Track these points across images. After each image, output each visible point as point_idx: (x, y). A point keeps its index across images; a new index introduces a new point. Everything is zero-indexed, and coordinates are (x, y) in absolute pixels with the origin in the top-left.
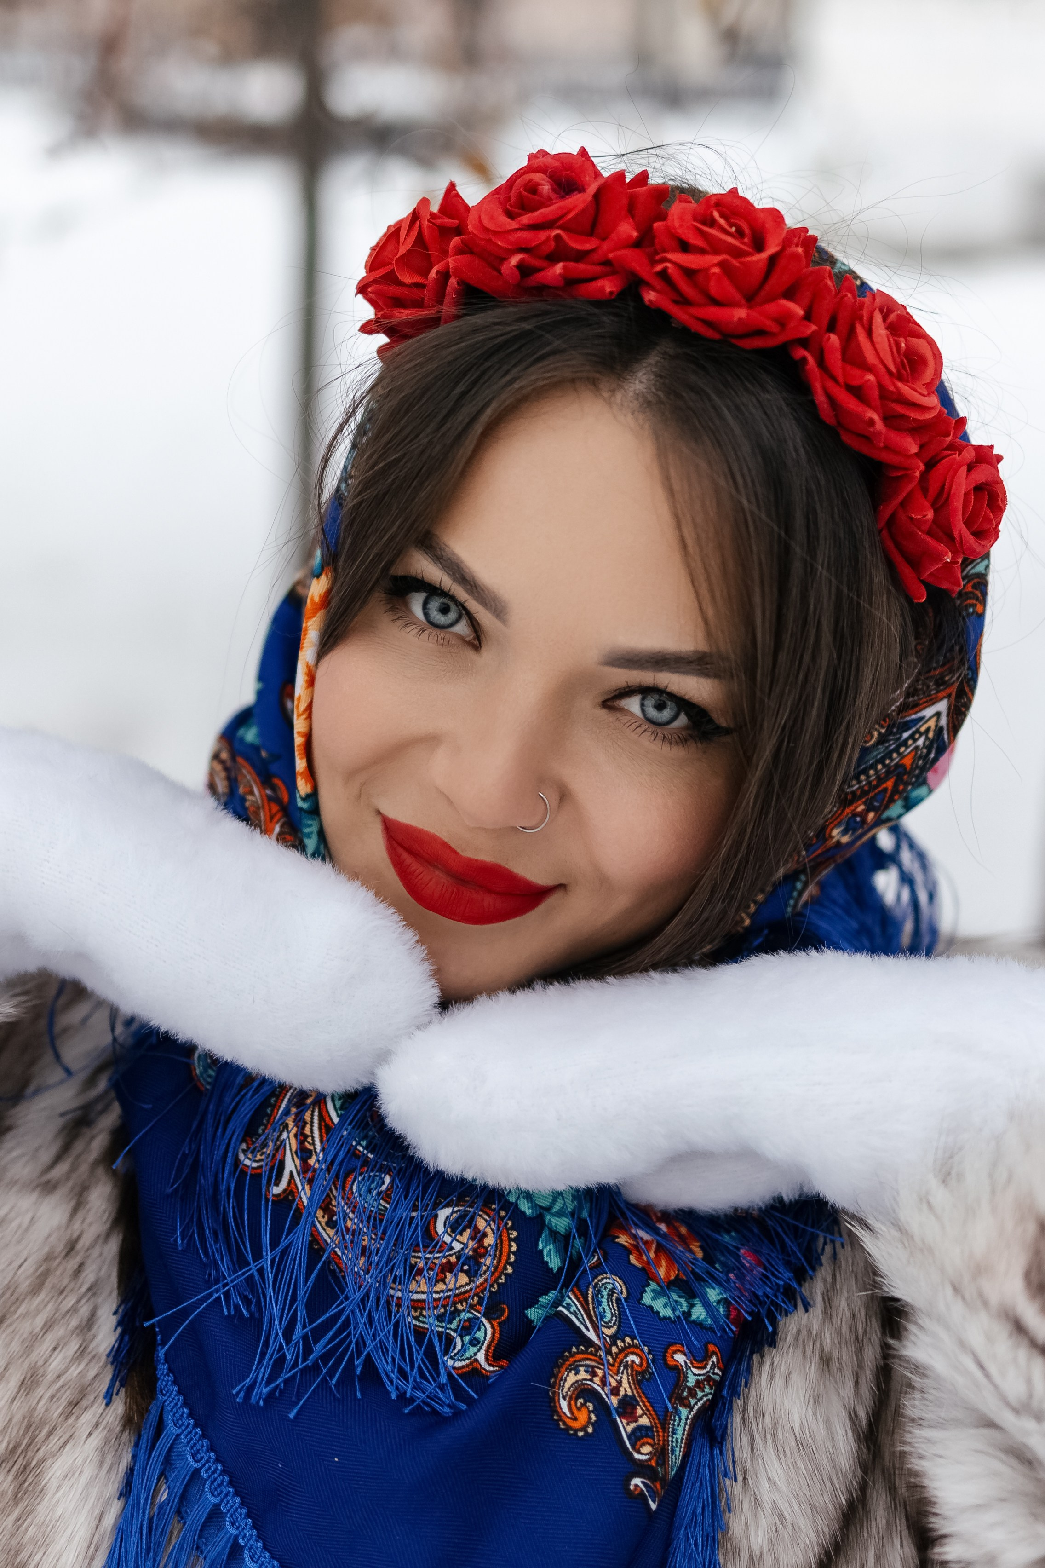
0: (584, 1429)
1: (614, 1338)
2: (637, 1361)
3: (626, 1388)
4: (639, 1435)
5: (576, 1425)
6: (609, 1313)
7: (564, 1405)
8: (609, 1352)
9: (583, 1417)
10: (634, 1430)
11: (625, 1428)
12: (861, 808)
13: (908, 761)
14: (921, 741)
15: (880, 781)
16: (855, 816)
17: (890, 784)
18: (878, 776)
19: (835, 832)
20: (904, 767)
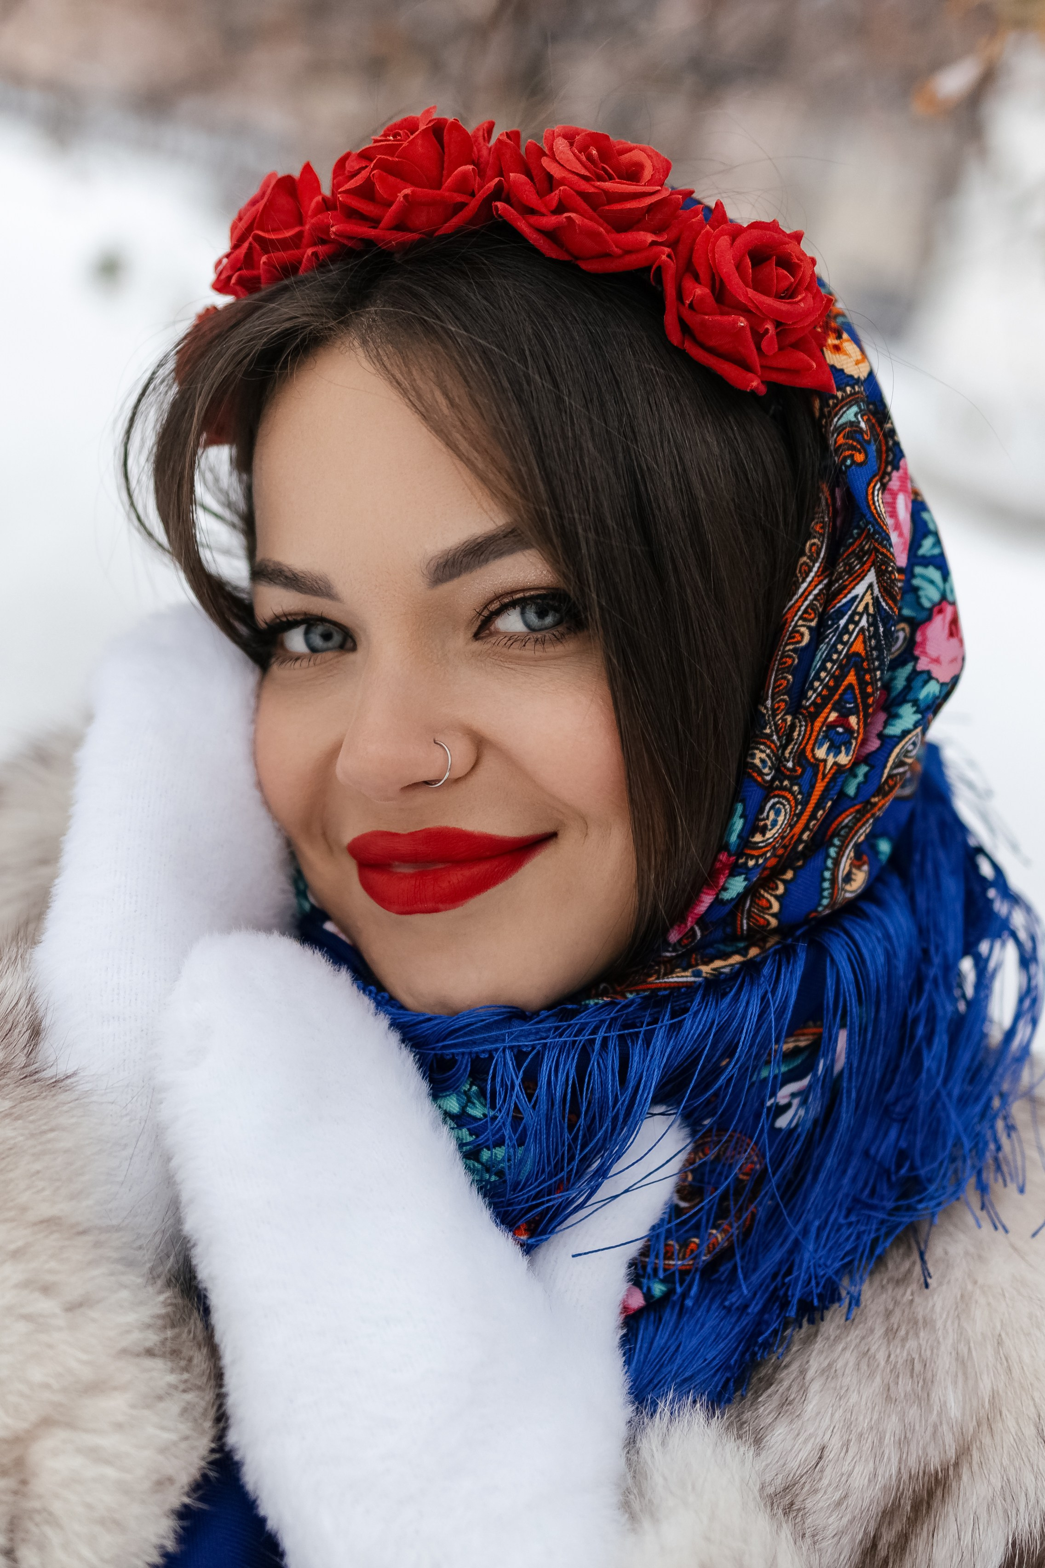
12: (833, 716)
13: (858, 647)
14: (864, 622)
15: (838, 679)
16: (832, 726)
17: (851, 678)
18: (833, 676)
19: (821, 753)
20: (857, 654)
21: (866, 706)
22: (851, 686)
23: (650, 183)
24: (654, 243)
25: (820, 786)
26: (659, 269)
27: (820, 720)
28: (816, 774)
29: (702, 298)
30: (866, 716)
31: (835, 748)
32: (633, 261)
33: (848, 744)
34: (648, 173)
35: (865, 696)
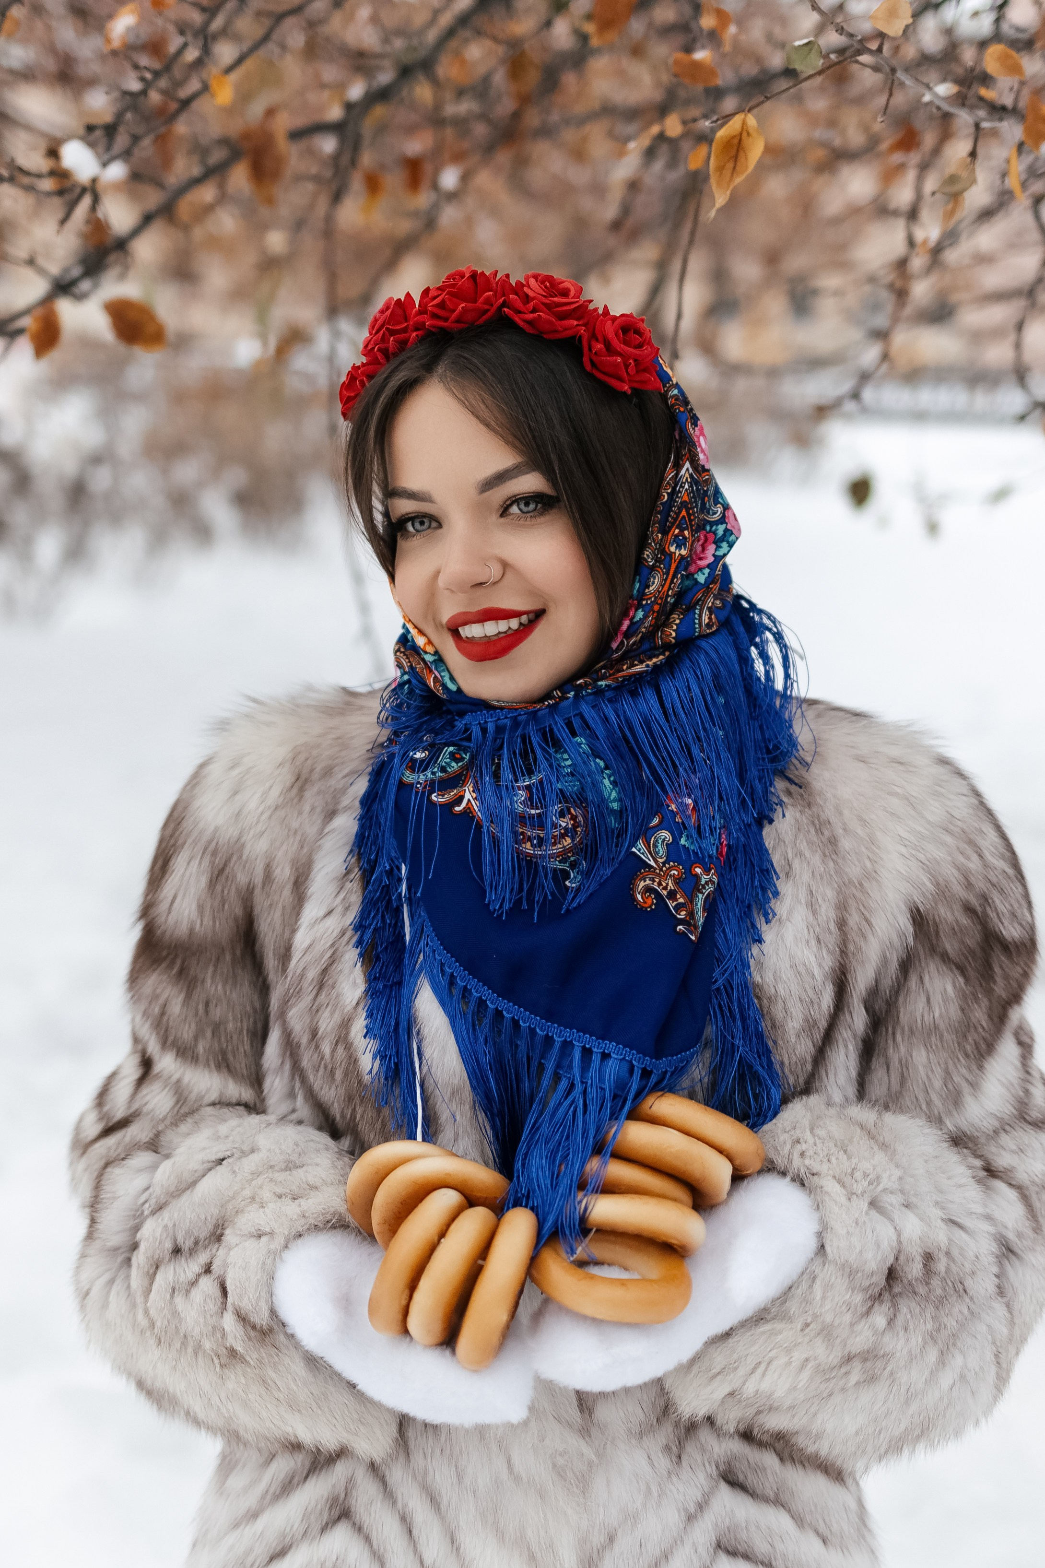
0: (650, 907)
1: (664, 863)
2: (676, 873)
3: (671, 886)
4: (678, 907)
5: (646, 905)
6: (661, 850)
7: (639, 897)
8: (661, 870)
9: (649, 902)
10: (676, 905)
11: (671, 904)
12: (677, 531)
13: (686, 498)
14: (686, 486)
15: (678, 514)
16: (677, 536)
17: (684, 513)
18: (675, 513)
19: (673, 549)
20: (685, 502)
21: (692, 526)
22: (684, 517)
23: (573, 298)
24: (577, 325)
25: (674, 566)
26: (580, 337)
27: (670, 535)
28: (671, 559)
29: (600, 349)
30: (692, 531)
31: (679, 547)
32: (569, 333)
33: (685, 545)
34: (572, 293)
35: (691, 521)
